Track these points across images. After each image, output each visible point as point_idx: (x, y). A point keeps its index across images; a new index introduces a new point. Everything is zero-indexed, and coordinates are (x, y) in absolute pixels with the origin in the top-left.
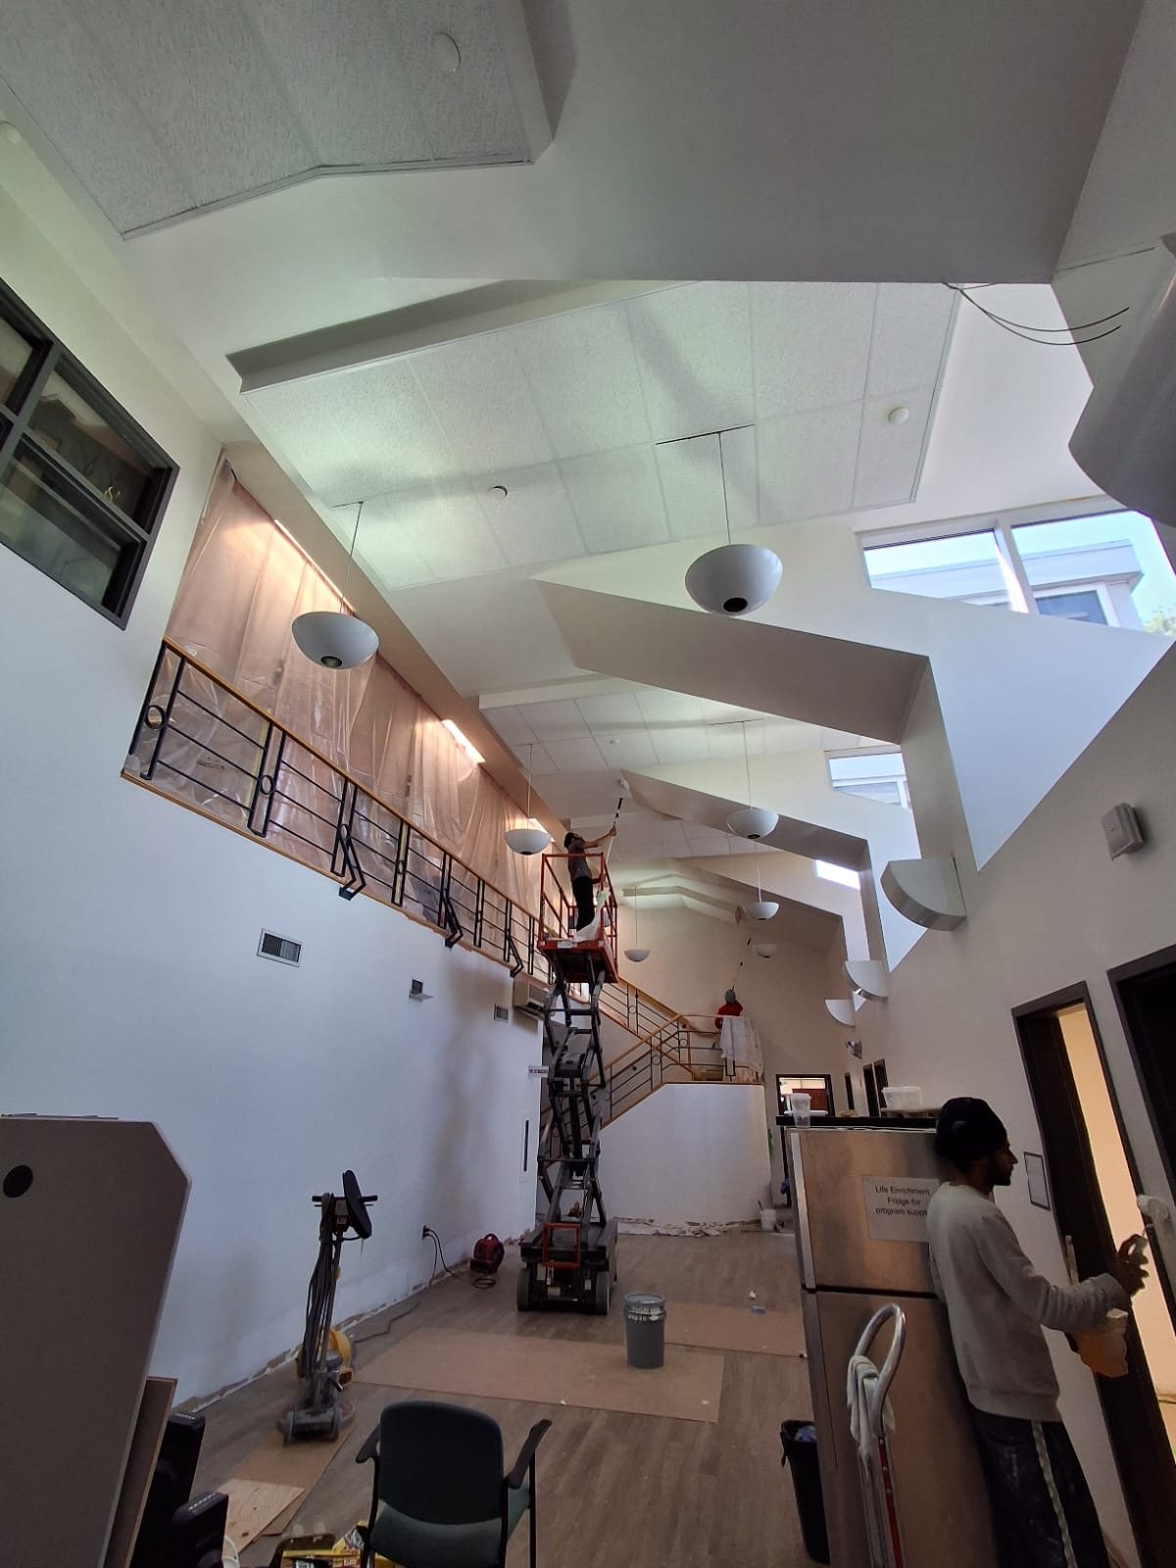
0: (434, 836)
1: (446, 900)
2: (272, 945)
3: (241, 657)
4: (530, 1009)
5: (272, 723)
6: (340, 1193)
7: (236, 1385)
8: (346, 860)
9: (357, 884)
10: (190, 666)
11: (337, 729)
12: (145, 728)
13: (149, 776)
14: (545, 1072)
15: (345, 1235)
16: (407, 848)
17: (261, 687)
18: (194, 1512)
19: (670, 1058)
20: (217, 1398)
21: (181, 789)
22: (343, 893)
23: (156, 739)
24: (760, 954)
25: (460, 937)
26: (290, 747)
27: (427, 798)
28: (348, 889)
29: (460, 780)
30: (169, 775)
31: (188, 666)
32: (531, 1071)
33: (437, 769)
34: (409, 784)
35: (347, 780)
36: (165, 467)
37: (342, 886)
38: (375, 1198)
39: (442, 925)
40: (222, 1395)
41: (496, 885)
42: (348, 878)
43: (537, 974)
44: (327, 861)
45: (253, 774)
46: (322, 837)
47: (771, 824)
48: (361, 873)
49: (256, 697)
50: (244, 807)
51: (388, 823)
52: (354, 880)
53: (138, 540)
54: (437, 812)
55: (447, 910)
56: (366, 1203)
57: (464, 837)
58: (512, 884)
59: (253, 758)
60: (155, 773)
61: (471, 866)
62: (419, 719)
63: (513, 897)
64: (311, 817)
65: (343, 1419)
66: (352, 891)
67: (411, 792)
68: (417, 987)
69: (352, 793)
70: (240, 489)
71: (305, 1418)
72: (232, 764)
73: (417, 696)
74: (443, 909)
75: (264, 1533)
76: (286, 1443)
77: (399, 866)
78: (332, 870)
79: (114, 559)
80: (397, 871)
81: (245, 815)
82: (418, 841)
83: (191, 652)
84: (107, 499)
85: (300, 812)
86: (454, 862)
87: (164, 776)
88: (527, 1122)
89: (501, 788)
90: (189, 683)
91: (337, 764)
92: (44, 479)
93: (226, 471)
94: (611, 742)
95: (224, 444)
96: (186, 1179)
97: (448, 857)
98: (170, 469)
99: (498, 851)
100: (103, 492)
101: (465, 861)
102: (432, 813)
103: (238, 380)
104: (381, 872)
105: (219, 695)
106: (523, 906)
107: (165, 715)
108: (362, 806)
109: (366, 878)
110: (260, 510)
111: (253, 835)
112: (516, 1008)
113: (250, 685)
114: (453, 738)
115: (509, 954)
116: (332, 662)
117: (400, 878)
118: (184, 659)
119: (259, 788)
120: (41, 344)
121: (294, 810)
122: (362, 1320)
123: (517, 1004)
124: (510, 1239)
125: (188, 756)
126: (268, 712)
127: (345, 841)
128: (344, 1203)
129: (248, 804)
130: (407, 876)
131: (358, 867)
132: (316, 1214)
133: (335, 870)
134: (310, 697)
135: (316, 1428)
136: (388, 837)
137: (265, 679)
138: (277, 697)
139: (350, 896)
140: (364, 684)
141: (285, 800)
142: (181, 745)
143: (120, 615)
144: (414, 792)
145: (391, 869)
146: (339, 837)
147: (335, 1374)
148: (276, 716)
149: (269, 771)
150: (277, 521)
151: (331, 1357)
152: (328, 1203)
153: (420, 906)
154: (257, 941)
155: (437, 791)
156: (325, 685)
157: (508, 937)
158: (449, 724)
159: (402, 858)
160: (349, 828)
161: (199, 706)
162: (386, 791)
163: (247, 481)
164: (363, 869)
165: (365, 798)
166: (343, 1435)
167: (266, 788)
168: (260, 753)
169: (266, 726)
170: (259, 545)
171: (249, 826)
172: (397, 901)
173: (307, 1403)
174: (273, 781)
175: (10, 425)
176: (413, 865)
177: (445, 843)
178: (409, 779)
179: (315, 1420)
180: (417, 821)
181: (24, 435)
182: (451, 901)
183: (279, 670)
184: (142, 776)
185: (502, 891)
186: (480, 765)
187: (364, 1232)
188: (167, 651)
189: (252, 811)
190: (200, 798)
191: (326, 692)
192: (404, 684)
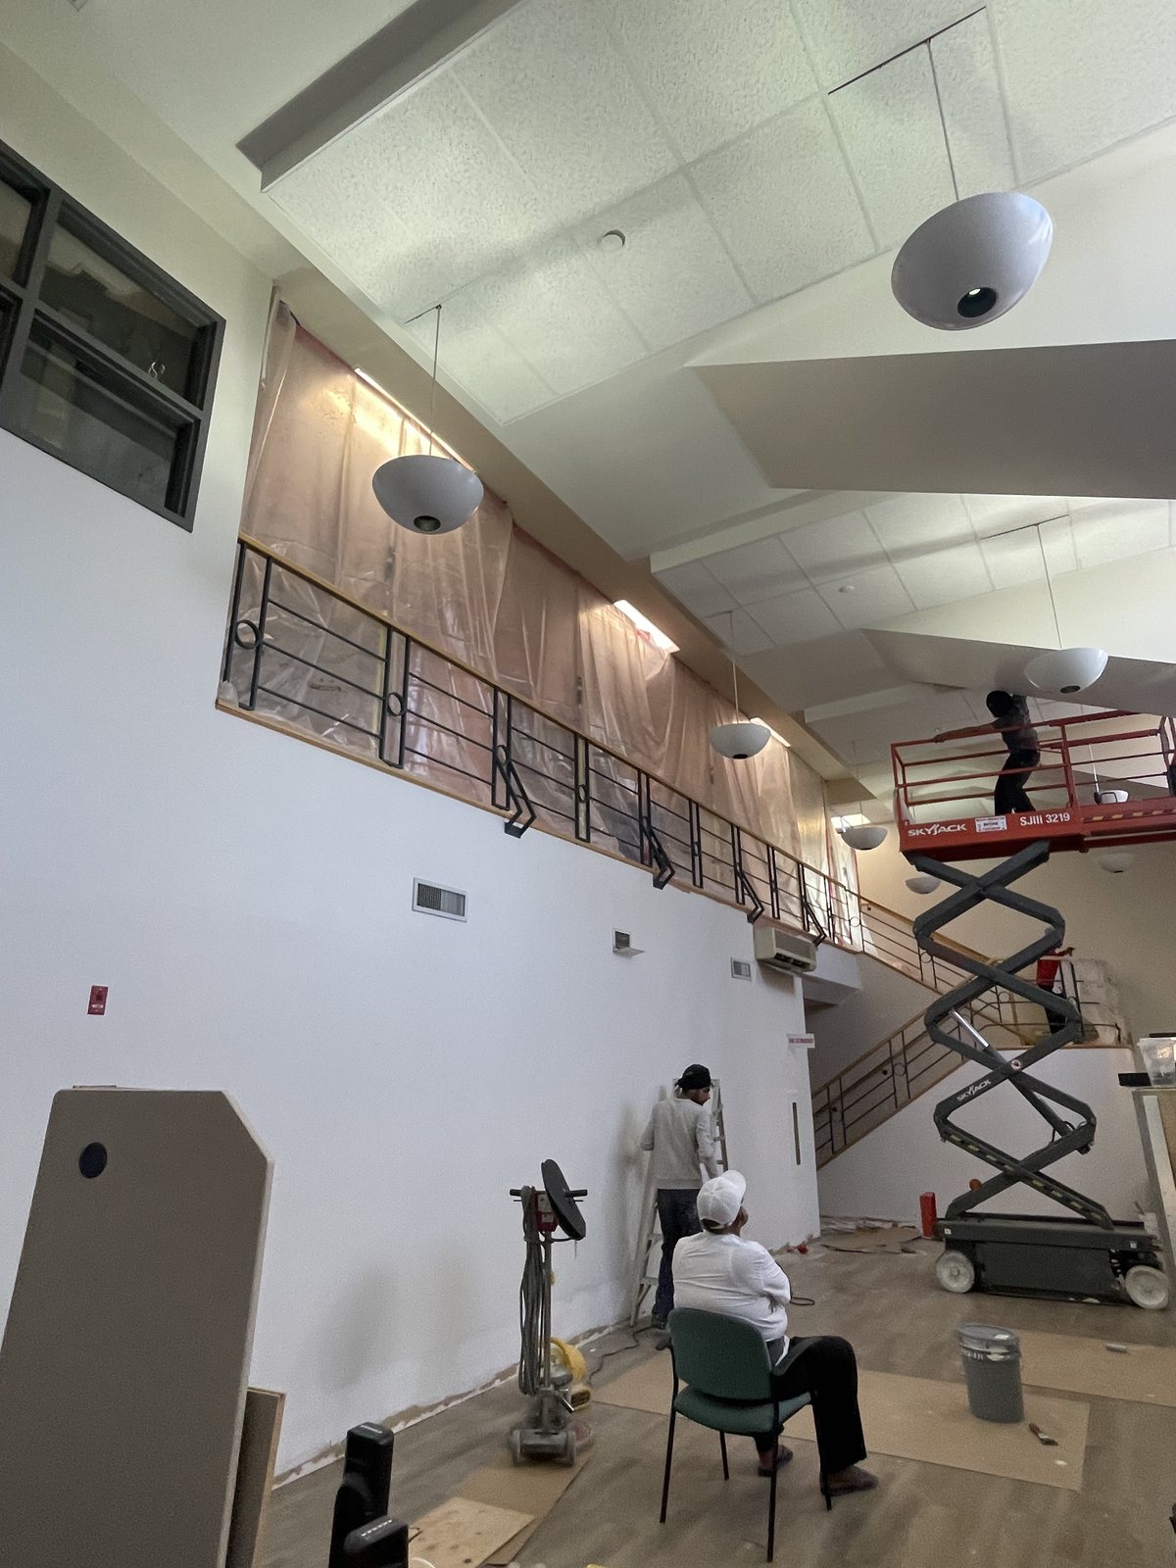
0: (622, 751)
1: (648, 831)
2: (429, 897)
3: (340, 549)
4: (779, 962)
5: (390, 629)
6: (540, 1187)
7: (460, 1396)
8: (510, 792)
9: (526, 816)
10: (280, 569)
11: (475, 627)
12: (236, 650)
13: (251, 706)
14: (809, 1041)
15: (554, 1235)
16: (587, 769)
17: (369, 585)
18: (367, 1539)
19: (984, 1016)
20: (442, 1408)
21: (294, 719)
22: (509, 828)
23: (253, 661)
24: (1105, 867)
25: (671, 876)
26: (418, 658)
27: (606, 703)
28: (515, 824)
29: (648, 678)
30: (277, 704)
31: (275, 568)
32: (792, 1041)
33: (614, 669)
34: (580, 688)
35: (496, 689)
36: (207, 322)
37: (507, 821)
38: (584, 1193)
39: (647, 862)
40: (447, 1405)
41: (714, 808)
42: (512, 812)
43: (785, 918)
44: (487, 791)
45: (378, 694)
46: (478, 765)
47: (1096, 669)
48: (528, 803)
49: (365, 598)
50: (372, 734)
51: (560, 740)
52: (520, 812)
53: (189, 419)
54: (622, 718)
55: (651, 845)
56: (575, 1198)
57: (664, 749)
58: (736, 806)
59: (374, 673)
60: (258, 702)
61: (677, 786)
62: (582, 606)
63: (741, 822)
64: (458, 739)
65: (578, 1444)
66: (521, 826)
67: (584, 697)
68: (622, 940)
69: (507, 706)
70: (303, 335)
71: (535, 1440)
72: (350, 684)
73: (574, 573)
74: (646, 842)
75: (488, 1562)
76: (516, 1464)
77: (580, 793)
78: (494, 803)
79: (170, 449)
80: (578, 800)
81: (374, 743)
82: (602, 760)
83: (276, 549)
84: (151, 378)
85: (442, 734)
86: (653, 784)
87: (271, 706)
88: (794, 1104)
89: (706, 683)
90: (281, 588)
91: (481, 671)
92: (79, 367)
93: (282, 315)
94: (841, 590)
95: (274, 281)
96: (264, 1159)
97: (643, 776)
98: (214, 325)
99: (712, 764)
100: (146, 371)
101: (668, 781)
102: (615, 722)
103: (257, 175)
104: (556, 801)
105: (319, 599)
106: (756, 832)
107: (258, 632)
108: (521, 722)
109: (536, 809)
110: (337, 361)
111: (387, 767)
112: (763, 963)
113: (357, 584)
114: (632, 623)
115: (743, 894)
116: (427, 525)
117: (582, 807)
118: (270, 559)
119: (386, 710)
120: (36, 191)
121: (436, 733)
122: (605, 1332)
123: (762, 956)
124: (788, 1246)
125: (294, 678)
126: (384, 614)
127: (504, 766)
128: (545, 1197)
129: (375, 730)
130: (592, 804)
131: (524, 797)
132: (517, 1210)
133: (497, 802)
134: (434, 592)
135: (548, 1450)
136: (561, 757)
137: (373, 574)
138: (391, 593)
139: (519, 833)
140: (502, 566)
141: (424, 722)
142: (284, 666)
143: (183, 514)
144: (588, 697)
145: (570, 796)
146: (496, 762)
147: (565, 1394)
148: (395, 619)
149: (395, 686)
150: (357, 371)
151: (557, 1373)
152: (529, 1198)
153: (614, 841)
154: (409, 894)
155: (617, 694)
156: (451, 573)
157: (740, 874)
158: (623, 605)
159: (582, 781)
160: (507, 749)
161: (300, 617)
162: (553, 701)
163: (312, 325)
164: (531, 796)
165: (524, 710)
166: (580, 1461)
167: (394, 708)
168: (380, 668)
169: (383, 632)
170: (341, 404)
171: (381, 757)
172: (583, 835)
173: (536, 1422)
174: (403, 700)
175: (19, 301)
176: (599, 788)
177: (638, 759)
178: (579, 681)
179: (544, 1442)
180: (594, 733)
181: (37, 312)
182: (655, 831)
183: (390, 560)
184: (241, 706)
185: (727, 817)
186: (673, 655)
187: (576, 1232)
188: (249, 553)
189: (381, 738)
190: (319, 729)
191: (454, 582)
192: (552, 558)
